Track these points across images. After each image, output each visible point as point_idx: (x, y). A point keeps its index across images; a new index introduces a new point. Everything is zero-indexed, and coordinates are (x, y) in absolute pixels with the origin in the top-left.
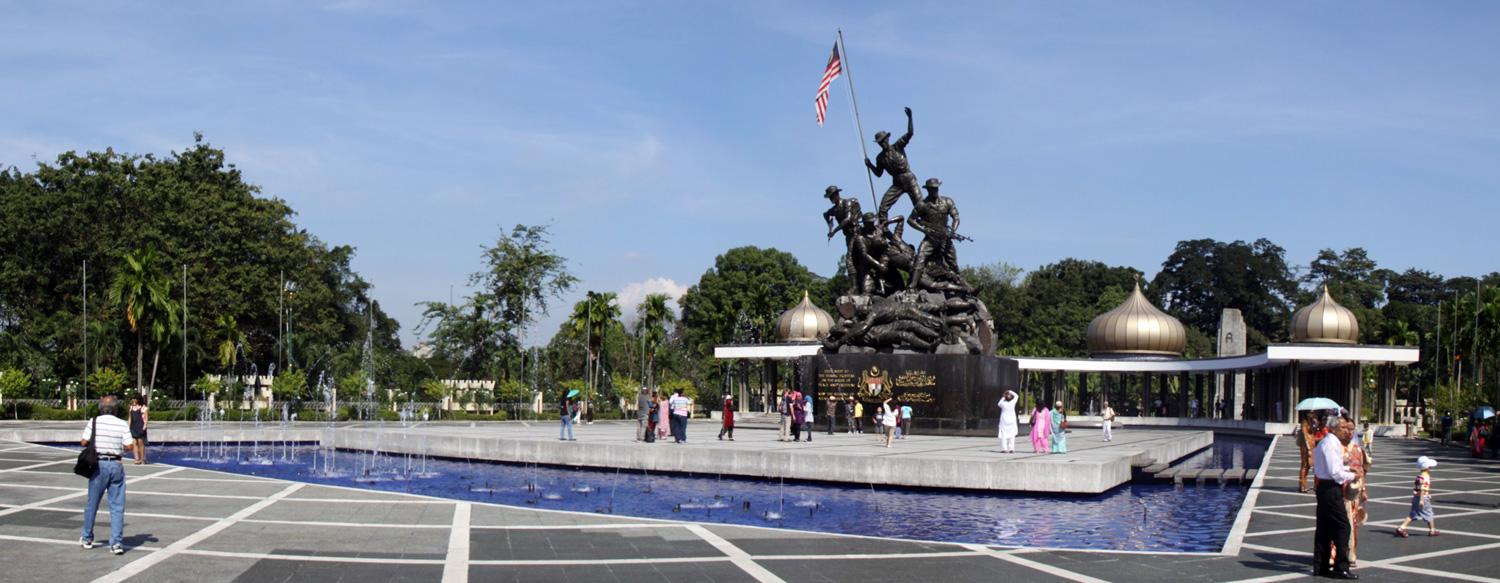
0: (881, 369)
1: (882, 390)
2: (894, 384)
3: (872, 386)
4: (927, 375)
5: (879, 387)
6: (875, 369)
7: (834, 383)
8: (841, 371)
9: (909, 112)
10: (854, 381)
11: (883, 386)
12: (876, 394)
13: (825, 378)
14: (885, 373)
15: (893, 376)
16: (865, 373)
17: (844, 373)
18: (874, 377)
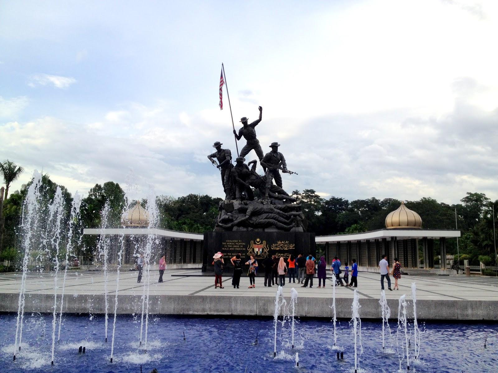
0: (262, 240)
1: (263, 252)
2: (270, 249)
3: (256, 250)
4: (290, 243)
5: (261, 250)
6: (258, 240)
7: (232, 247)
8: (237, 241)
9: (261, 109)
10: (244, 247)
11: (263, 250)
12: (259, 254)
13: (226, 245)
14: (264, 242)
15: (269, 243)
16: (252, 242)
17: (238, 242)
18: (258, 244)
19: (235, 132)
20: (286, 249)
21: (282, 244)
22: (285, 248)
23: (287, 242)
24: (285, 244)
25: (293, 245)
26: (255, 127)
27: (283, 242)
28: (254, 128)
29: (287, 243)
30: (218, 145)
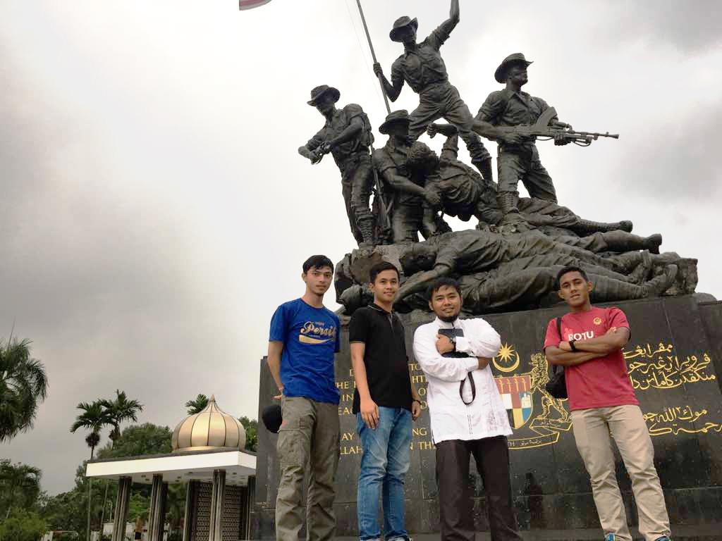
18: (505, 374)
19: (378, 69)
20: (667, 384)
21: (639, 359)
22: (660, 378)
23: (662, 349)
24: (655, 360)
25: (701, 359)
26: (442, 49)
27: (640, 351)
28: (437, 49)
29: (664, 354)
30: (324, 98)
